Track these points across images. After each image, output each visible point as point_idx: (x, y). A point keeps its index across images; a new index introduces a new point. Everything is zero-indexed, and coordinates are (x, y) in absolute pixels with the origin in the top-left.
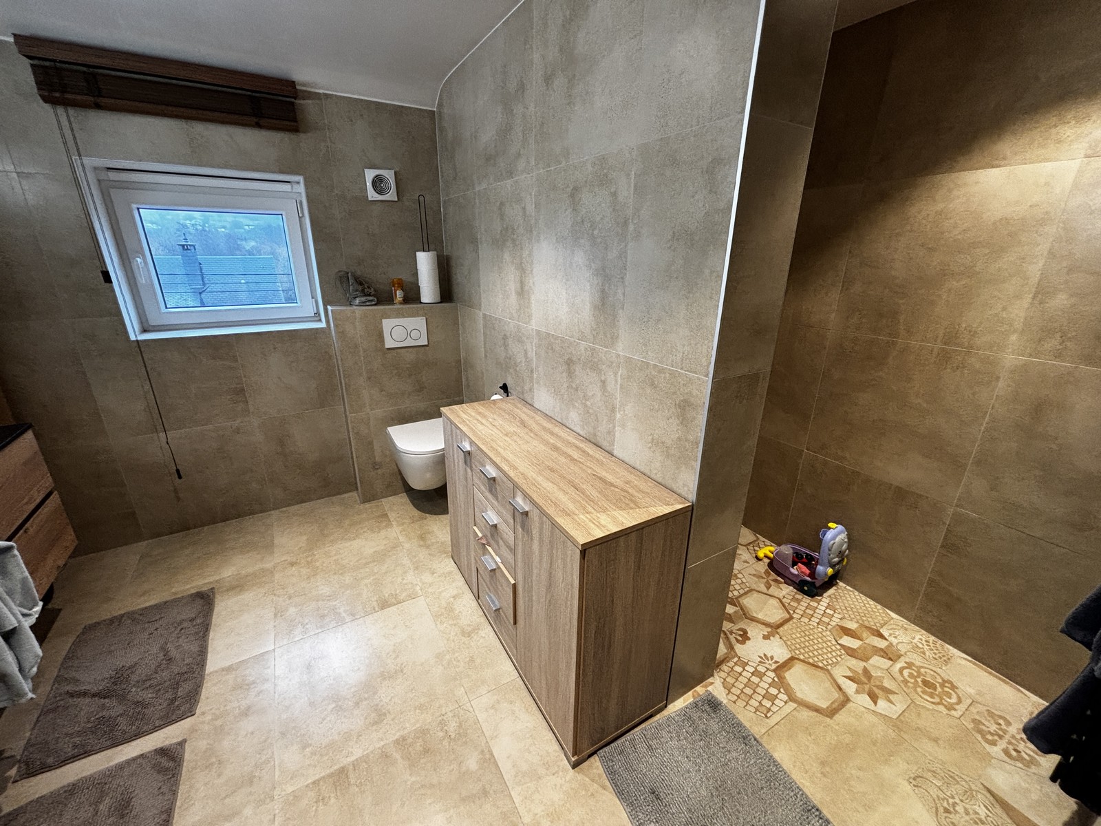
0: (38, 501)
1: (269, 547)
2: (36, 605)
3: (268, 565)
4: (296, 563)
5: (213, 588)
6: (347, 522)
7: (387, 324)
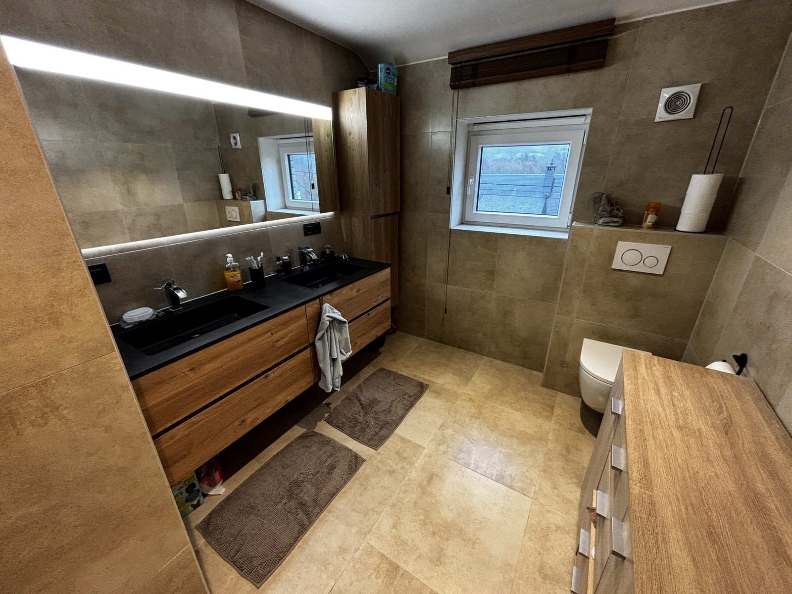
0: (380, 302)
1: (467, 379)
2: (349, 351)
3: (460, 391)
4: (473, 401)
5: (428, 385)
6: (522, 393)
7: (622, 246)
